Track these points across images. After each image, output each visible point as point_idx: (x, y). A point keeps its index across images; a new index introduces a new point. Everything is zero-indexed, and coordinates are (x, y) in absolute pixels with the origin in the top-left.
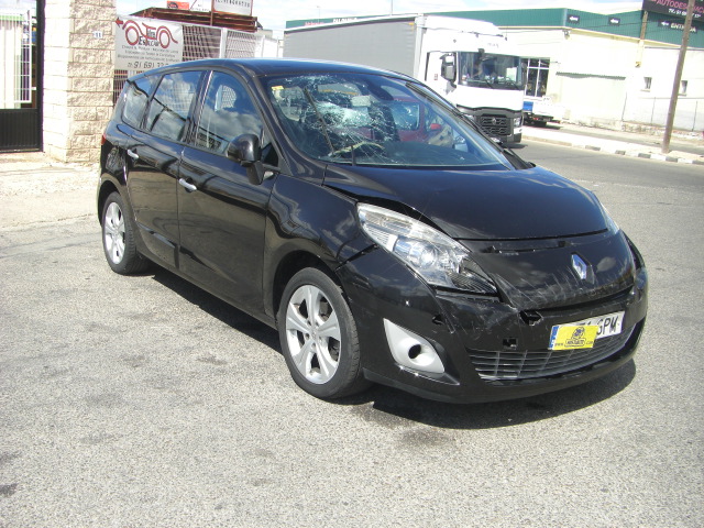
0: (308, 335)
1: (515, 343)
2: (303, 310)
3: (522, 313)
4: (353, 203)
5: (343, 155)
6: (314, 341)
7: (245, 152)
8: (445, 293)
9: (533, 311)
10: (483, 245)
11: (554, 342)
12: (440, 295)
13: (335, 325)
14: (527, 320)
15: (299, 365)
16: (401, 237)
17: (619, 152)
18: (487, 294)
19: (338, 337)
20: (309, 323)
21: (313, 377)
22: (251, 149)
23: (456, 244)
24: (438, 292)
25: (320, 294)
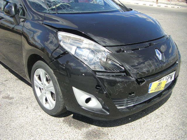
0: (43, 89)
1: (133, 93)
2: (40, 78)
3: (137, 80)
4: (55, 31)
5: (52, 9)
6: (45, 92)
7: (11, 10)
8: (101, 74)
9: (141, 78)
10: (117, 49)
11: (150, 90)
12: (98, 75)
13: (52, 87)
14: (139, 83)
15: (41, 101)
16: (78, 47)
17: (144, 5)
18: (120, 72)
19: (54, 92)
20: (42, 84)
21: (47, 106)
22: (13, 9)
23: (104, 49)
24: (97, 73)
25: (45, 73)
